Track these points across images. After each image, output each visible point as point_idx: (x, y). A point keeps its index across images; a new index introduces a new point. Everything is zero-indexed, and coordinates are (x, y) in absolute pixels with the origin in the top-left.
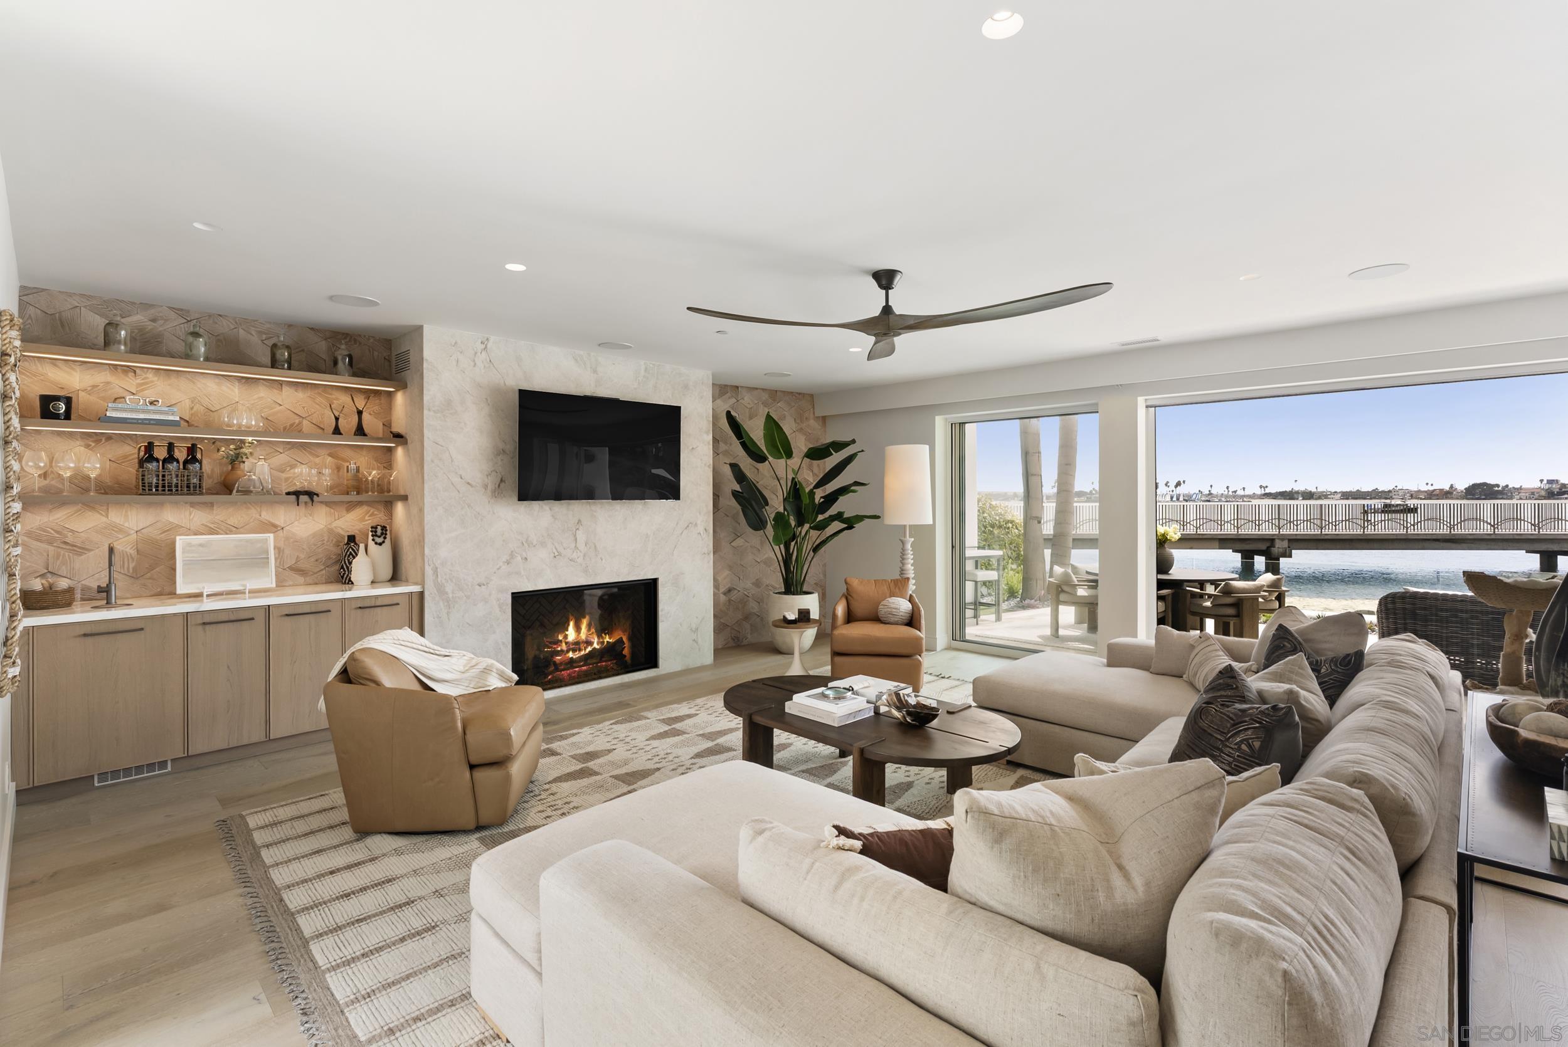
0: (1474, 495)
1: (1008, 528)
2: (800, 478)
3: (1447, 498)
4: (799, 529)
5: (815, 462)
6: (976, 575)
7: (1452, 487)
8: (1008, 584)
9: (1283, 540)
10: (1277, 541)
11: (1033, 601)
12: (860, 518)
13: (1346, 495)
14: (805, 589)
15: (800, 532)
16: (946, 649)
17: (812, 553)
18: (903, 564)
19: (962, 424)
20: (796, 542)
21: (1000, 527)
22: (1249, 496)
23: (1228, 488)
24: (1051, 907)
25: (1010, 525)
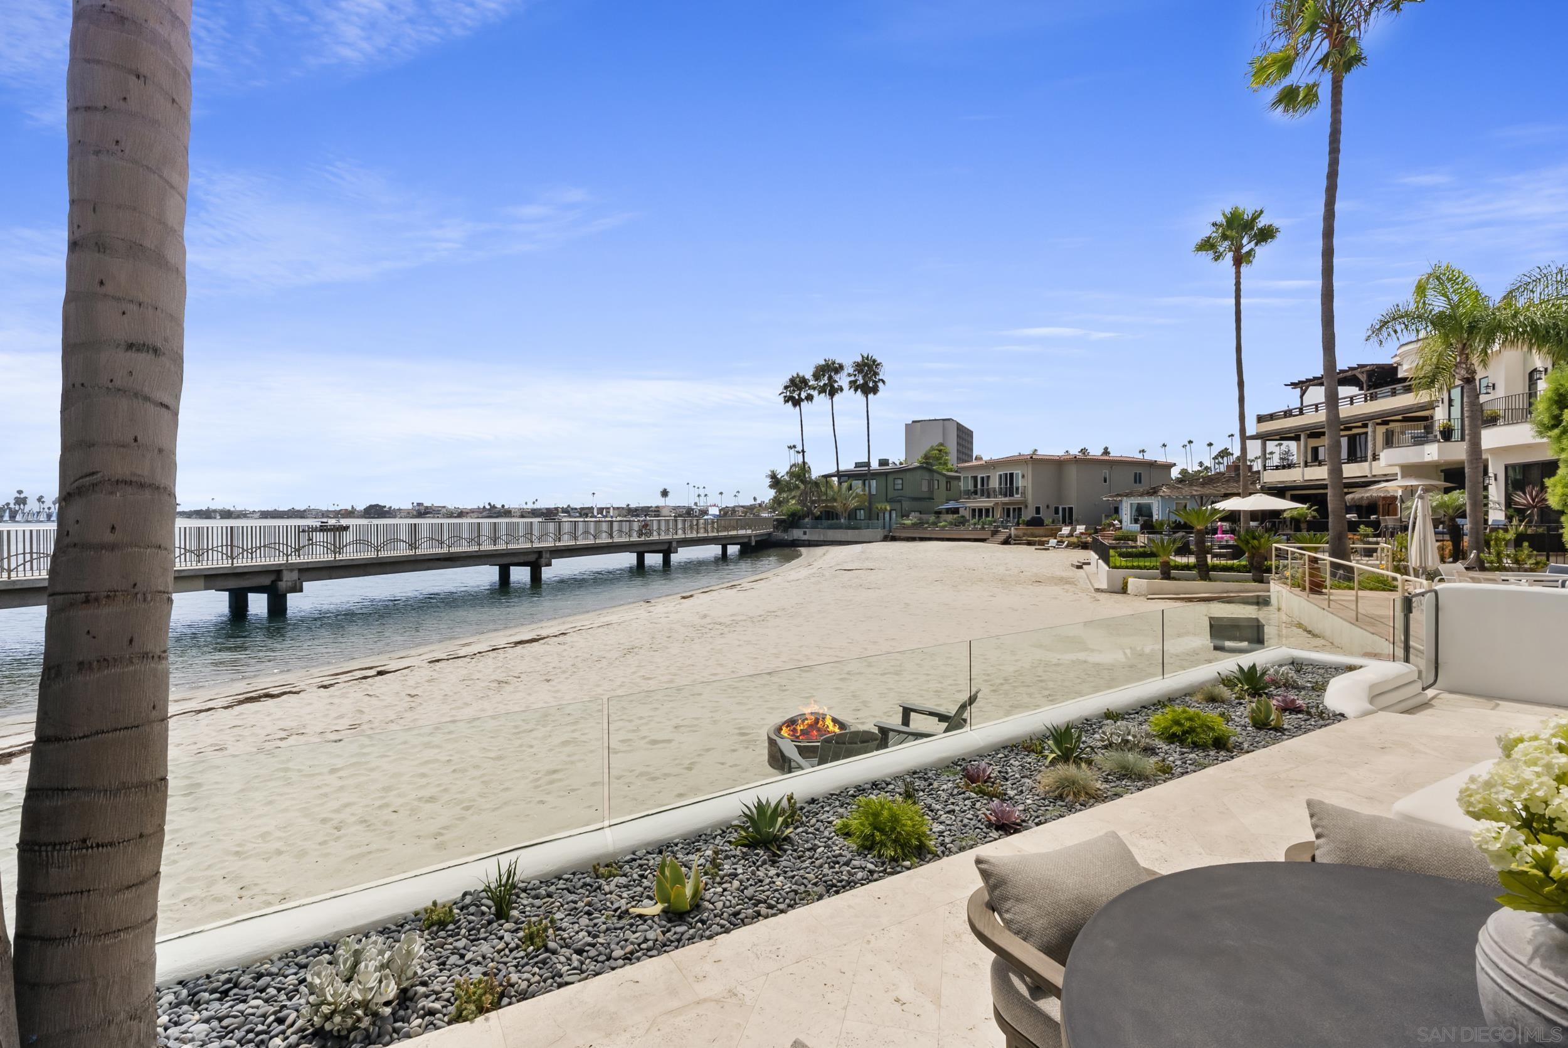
0: (369, 514)
7: (353, 507)
10: (285, 573)
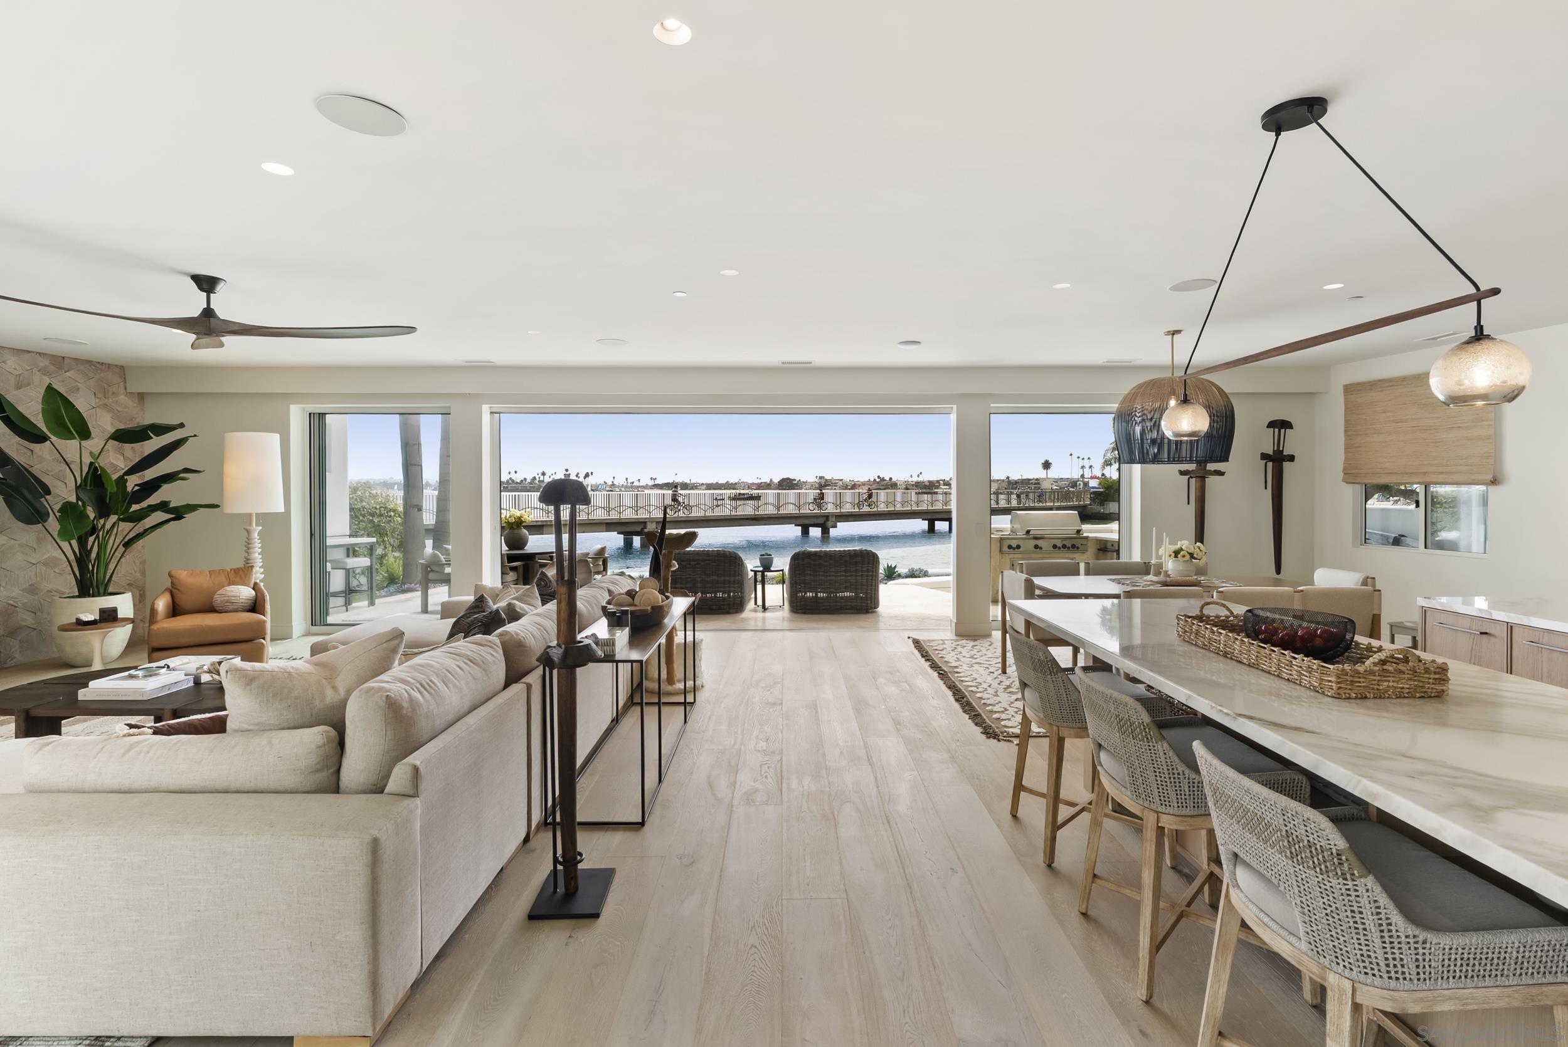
0: (782, 486)
1: (390, 516)
2: (102, 462)
3: (768, 489)
4: (102, 521)
5: (128, 446)
6: (345, 563)
7: (771, 480)
8: (388, 571)
9: (652, 522)
10: (648, 523)
11: (413, 585)
12: (192, 508)
13: (710, 487)
14: (110, 590)
15: (104, 526)
16: (304, 636)
17: (122, 549)
18: (249, 554)
19: (322, 416)
20: (98, 537)
21: (381, 515)
22: (643, 487)
23: (627, 479)
24: (285, 714)
25: (392, 514)
